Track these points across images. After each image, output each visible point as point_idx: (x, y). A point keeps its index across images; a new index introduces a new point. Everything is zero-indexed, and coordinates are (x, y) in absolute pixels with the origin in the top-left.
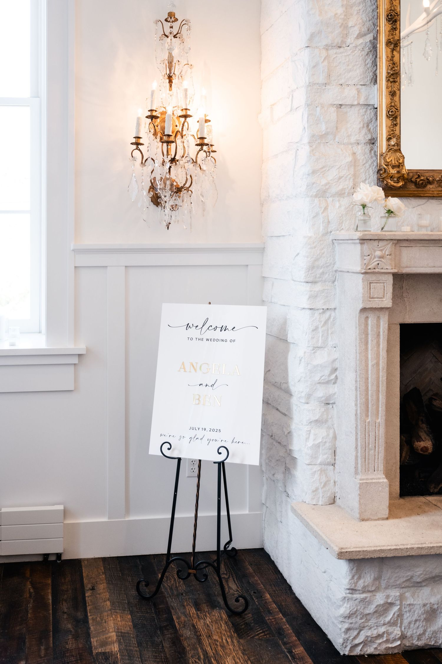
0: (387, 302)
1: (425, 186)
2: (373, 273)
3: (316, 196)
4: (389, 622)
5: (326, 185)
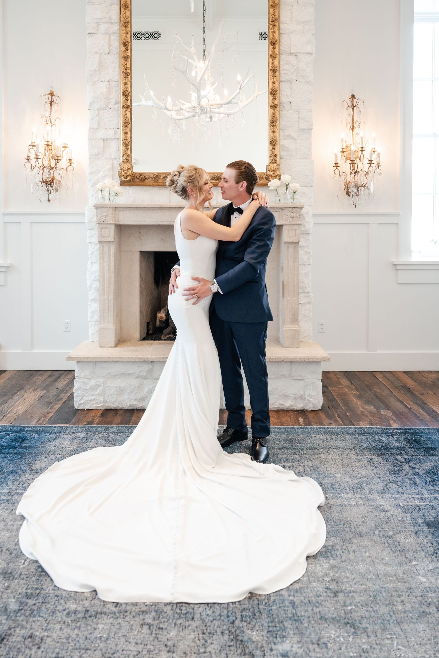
0: (111, 239)
1: (144, 180)
2: (103, 224)
3: (93, 186)
4: (97, 394)
5: (97, 180)
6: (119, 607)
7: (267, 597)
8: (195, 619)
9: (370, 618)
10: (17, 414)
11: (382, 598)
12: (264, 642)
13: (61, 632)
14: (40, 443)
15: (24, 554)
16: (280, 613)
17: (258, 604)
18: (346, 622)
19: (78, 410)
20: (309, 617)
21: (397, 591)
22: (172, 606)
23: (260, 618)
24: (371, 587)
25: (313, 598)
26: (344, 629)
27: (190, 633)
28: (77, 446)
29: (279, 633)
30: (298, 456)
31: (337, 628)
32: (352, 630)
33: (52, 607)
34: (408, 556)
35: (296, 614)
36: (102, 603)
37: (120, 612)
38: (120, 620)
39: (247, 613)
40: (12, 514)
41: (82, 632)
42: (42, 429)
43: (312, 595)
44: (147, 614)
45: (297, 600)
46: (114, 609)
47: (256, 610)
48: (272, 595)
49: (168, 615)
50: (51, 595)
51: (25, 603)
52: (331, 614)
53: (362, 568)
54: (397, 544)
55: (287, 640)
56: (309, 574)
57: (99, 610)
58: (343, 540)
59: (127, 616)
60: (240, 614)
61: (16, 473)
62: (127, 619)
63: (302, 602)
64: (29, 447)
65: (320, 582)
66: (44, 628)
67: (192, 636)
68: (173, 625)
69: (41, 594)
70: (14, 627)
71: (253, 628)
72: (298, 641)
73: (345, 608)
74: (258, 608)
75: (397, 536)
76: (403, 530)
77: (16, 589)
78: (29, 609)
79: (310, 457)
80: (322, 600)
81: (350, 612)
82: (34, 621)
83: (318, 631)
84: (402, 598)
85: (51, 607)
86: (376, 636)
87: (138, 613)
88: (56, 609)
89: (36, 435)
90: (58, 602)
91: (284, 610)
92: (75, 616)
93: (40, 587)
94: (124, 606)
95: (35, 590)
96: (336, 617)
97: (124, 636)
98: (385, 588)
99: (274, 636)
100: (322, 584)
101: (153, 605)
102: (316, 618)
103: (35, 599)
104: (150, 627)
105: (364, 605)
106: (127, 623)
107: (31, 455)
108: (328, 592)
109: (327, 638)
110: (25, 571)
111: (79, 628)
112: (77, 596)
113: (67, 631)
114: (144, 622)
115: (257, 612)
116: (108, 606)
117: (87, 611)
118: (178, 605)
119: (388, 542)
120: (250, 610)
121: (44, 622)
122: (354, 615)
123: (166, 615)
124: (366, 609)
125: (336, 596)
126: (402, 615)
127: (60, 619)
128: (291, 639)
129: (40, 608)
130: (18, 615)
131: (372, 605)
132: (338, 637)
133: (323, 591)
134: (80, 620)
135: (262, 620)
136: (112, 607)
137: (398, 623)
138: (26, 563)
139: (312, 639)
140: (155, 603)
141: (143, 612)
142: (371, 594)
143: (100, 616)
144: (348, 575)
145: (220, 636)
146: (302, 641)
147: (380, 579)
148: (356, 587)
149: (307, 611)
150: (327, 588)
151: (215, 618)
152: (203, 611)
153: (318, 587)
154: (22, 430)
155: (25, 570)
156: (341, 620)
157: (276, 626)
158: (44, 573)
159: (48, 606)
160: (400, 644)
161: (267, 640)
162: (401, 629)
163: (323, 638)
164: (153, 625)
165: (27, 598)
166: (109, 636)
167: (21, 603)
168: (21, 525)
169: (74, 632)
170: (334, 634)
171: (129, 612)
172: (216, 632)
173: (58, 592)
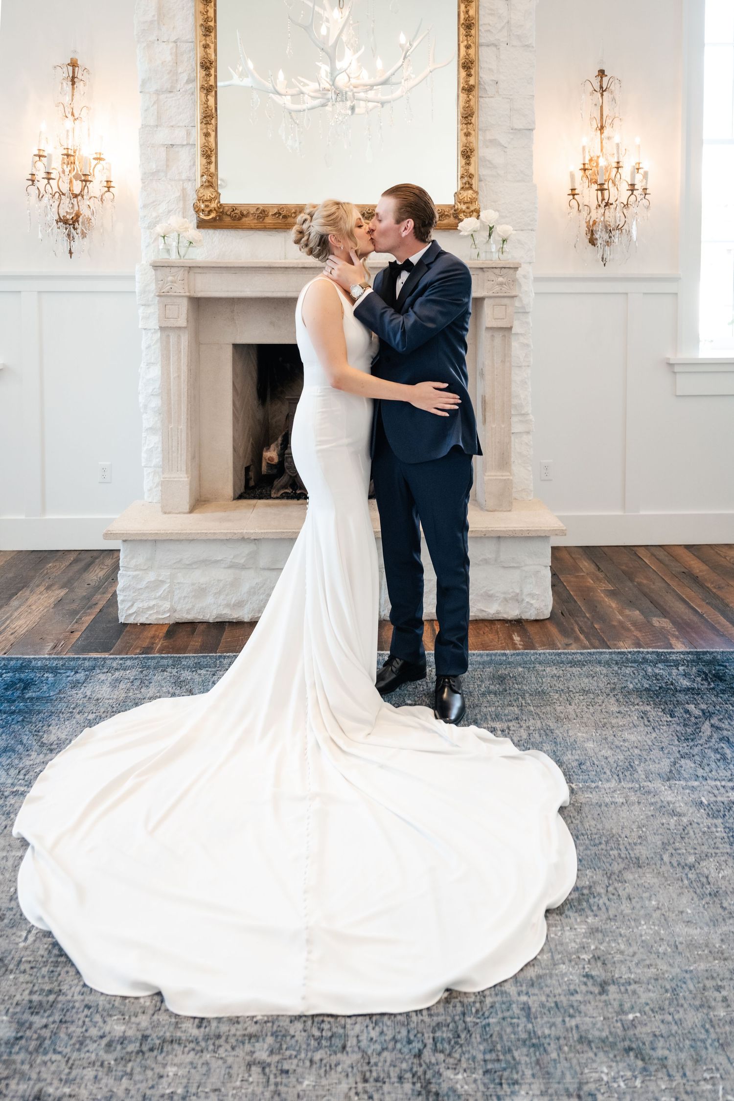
0: (182, 322)
1: (240, 219)
2: (167, 296)
4: (160, 597)
6: (206, 1027)
7: (478, 997)
8: (348, 1049)
9: (669, 1037)
10: (16, 634)
11: (687, 993)
12: (479, 1094)
13: (97, 1085)
14: (57, 691)
15: (26, 919)
16: (505, 1031)
17: (464, 1014)
18: (626, 1046)
19: (125, 625)
20: (558, 1039)
21: (713, 978)
22: (305, 1022)
23: (468, 1042)
24: (667, 971)
25: (563, 998)
26: (625, 1062)
27: (339, 1079)
28: (124, 695)
29: (506, 1074)
30: (516, 709)
31: (612, 1061)
32: (640, 1063)
33: (79, 1030)
34: (725, 904)
35: (534, 1031)
36: (173, 1020)
37: (207, 1038)
38: (208, 1056)
39: (444, 1034)
40: (5, 836)
41: (135, 1084)
42: (61, 663)
43: (559, 991)
44: (258, 1041)
45: (534, 1001)
46: (195, 1032)
47: (461, 1026)
48: (487, 993)
49: (297, 1041)
50: (77, 1005)
51: (27, 1025)
52: (598, 1029)
53: (647, 931)
54: (704, 880)
55: (520, 1088)
56: (552, 946)
57: (168, 1034)
58: (608, 875)
59: (220, 1046)
60: (431, 1035)
61: (14, 751)
62: (221, 1051)
63: (543, 1005)
64: (38, 698)
65: (573, 963)
66: (64, 1077)
67: (344, 1087)
68: (308, 1063)
69: (58, 1002)
70: (6, 1078)
71: (456, 1064)
72: (541, 1092)
73: (623, 1017)
74: (464, 1022)
75: (703, 864)
76: (713, 851)
77: (10, 993)
78: (35, 1036)
79: (538, 711)
80: (580, 1002)
81: (633, 1024)
82: (45, 1063)
83: (578, 1069)
84: (724, 993)
85: (76, 1030)
86: (685, 1075)
87: (240, 1039)
88: (87, 1034)
89: (50, 675)
90: (91, 1021)
91: (511, 1024)
92: (123, 1048)
93: (57, 989)
94: (214, 1024)
95: (47, 995)
96: (607, 1037)
97: (215, 1090)
98: (691, 971)
99: (497, 1081)
100: (576, 967)
101: (268, 1022)
102: (571, 1041)
103: (46, 1015)
104: (264, 1069)
105: (657, 1009)
106: (220, 1062)
107: (41, 715)
108: (590, 983)
109: (595, 1081)
110: (28, 956)
111: (131, 1075)
112: (125, 1005)
113: (108, 1081)
114: (252, 1059)
115: (462, 1031)
116: (184, 1026)
117: (145, 1037)
118: (316, 1019)
119: (688, 878)
120: (448, 1026)
121: (63, 1065)
122: (641, 1031)
123: (293, 1041)
124: (661, 1017)
125: (603, 991)
126: (727, 1028)
127: (93, 1057)
128: (527, 1086)
129: (55, 1034)
130: (13, 1051)
131: (672, 1010)
132: (615, 1079)
133: (580, 981)
134: (133, 1058)
135: (473, 1047)
136: (193, 1028)
137: (722, 1045)
138: (31, 938)
139: (568, 1086)
140: (272, 1016)
141: (251, 1036)
142: (668, 987)
143: (170, 1047)
144: (622, 947)
145: (396, 1085)
146: (550, 1091)
147: (680, 953)
148: (639, 971)
149: (553, 1025)
150: (587, 976)
151: (385, 1046)
152: (362, 1032)
153: (571, 974)
154: (25, 666)
155: (28, 952)
156: (618, 1043)
157: (498, 1060)
158: (63, 959)
159: (72, 1028)
160: (729, 1091)
161: (485, 1090)
162: (729, 1058)
163: (587, 1083)
164: (269, 1065)
165: (32, 1013)
166: (187, 1092)
167: (21, 1024)
168: (21, 858)
169: (120, 1085)
170: (607, 1074)
171: (224, 1038)
172: (389, 1077)
173: (89, 999)
